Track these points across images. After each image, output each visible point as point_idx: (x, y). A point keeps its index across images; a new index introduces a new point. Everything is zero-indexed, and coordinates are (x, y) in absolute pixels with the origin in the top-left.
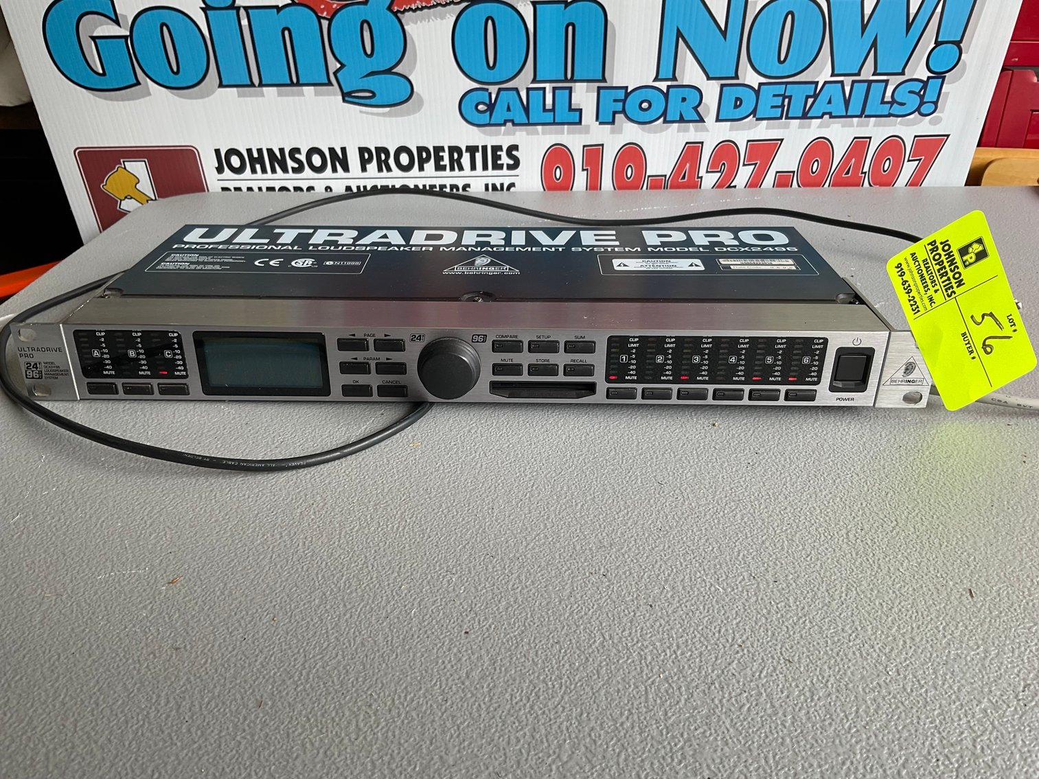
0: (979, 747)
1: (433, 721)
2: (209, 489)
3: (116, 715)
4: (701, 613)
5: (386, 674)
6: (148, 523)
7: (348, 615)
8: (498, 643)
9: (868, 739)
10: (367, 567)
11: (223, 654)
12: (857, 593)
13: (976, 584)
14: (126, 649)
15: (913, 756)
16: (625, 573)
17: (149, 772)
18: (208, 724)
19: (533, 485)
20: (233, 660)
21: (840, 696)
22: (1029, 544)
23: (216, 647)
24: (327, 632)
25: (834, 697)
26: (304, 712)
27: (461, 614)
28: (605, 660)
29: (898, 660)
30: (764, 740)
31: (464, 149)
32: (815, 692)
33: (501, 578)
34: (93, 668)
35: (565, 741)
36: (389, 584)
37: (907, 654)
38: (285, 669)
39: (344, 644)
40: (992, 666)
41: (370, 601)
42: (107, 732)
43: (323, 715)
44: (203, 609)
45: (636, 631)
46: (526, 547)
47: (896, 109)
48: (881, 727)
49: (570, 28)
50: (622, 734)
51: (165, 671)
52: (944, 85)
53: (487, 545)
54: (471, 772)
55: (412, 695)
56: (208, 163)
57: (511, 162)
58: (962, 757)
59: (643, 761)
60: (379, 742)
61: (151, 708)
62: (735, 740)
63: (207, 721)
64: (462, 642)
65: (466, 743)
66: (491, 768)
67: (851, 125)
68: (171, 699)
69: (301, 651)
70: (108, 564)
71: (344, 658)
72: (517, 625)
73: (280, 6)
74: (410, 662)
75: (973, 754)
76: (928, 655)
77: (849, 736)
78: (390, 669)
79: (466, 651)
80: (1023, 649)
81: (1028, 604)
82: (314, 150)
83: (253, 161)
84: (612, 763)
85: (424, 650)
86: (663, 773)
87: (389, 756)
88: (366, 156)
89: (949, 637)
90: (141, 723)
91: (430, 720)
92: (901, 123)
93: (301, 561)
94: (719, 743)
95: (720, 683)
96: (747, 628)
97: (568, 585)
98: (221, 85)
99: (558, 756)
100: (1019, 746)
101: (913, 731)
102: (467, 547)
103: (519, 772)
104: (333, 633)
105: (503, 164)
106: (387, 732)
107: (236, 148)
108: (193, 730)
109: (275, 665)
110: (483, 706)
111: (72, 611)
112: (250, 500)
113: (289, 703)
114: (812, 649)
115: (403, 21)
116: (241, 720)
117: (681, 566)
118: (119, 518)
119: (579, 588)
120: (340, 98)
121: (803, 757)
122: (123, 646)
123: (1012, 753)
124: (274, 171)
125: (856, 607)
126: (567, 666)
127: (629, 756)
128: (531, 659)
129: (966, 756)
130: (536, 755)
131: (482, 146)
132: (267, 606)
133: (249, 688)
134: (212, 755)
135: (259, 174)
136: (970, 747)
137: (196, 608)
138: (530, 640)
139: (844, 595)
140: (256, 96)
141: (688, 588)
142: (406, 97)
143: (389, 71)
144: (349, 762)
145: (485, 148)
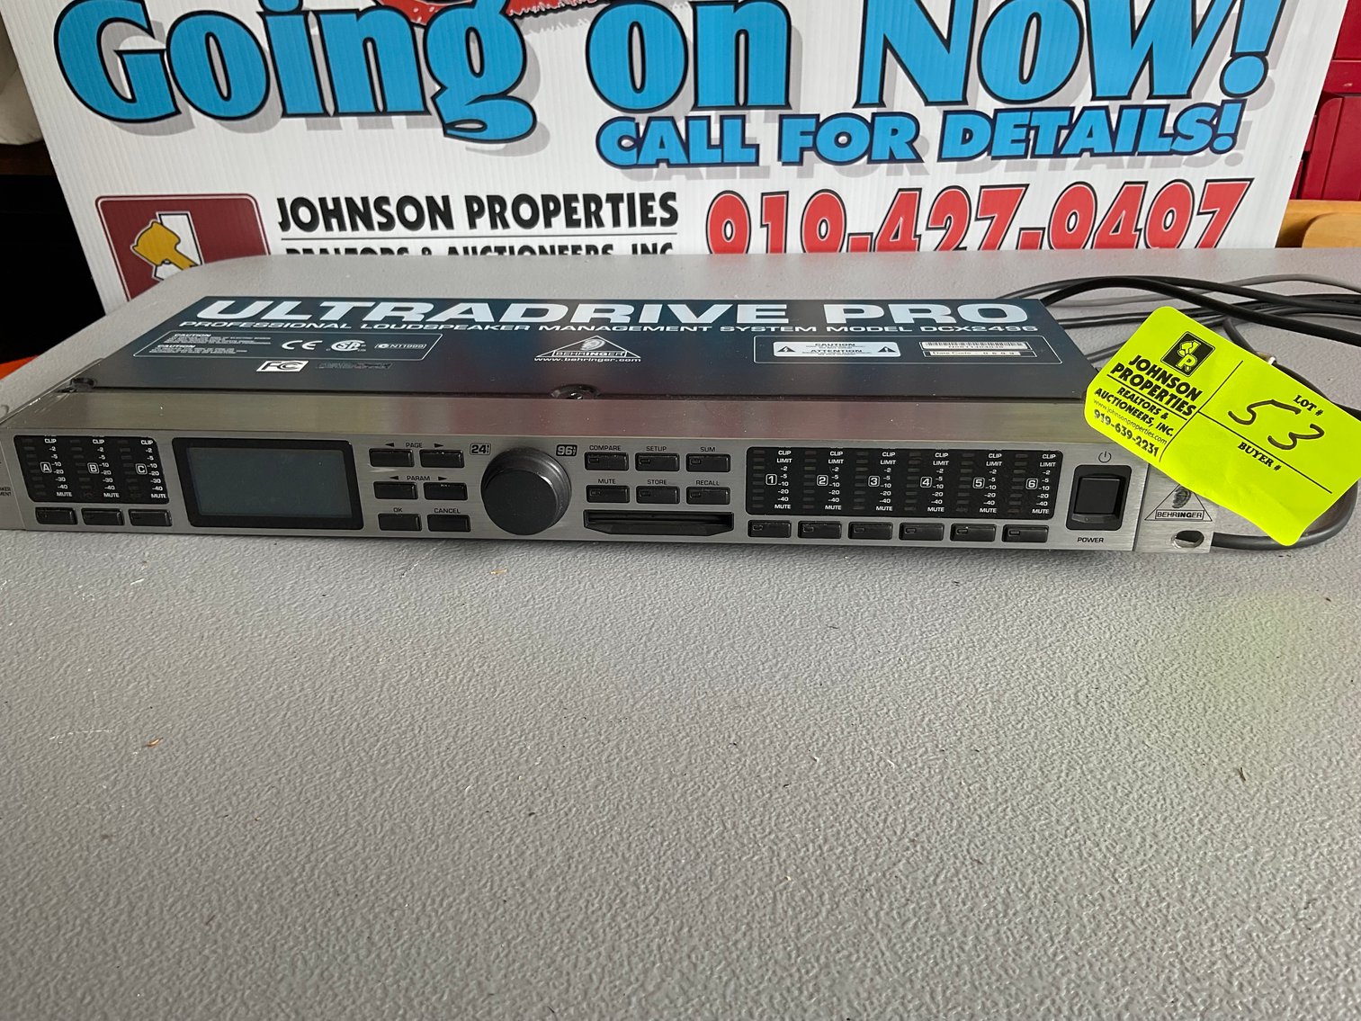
0: (1236, 983)
1: (476, 934)
2: (214, 627)
3: (46, 918)
4: (862, 795)
5: (419, 870)
6: (127, 668)
7: (378, 793)
8: (577, 832)
9: (1080, 969)
10: (413, 730)
11: (201, 841)
12: (1083, 772)
13: (1252, 763)
14: (73, 831)
15: (1142, 994)
16: (763, 742)
17: (79, 994)
18: (168, 933)
19: (653, 626)
20: (214, 848)
21: (1045, 910)
22: (1329, 710)
23: (194, 831)
24: (346, 814)
25: (1036, 912)
26: (300, 920)
27: (532, 793)
28: (722, 856)
29: (1132, 863)
30: (932, 969)
31: (604, 199)
32: (1011, 904)
33: (594, 746)
34: (25, 856)
35: (654, 963)
36: (439, 753)
37: (1145, 855)
38: (283, 863)
39: (367, 830)
40: (1263, 874)
41: (410, 775)
42: (30, 941)
43: (325, 924)
44: (184, 782)
45: (770, 818)
46: (633, 706)
47: (1180, 144)
48: (1099, 953)
49: (742, 37)
50: (734, 956)
51: (121, 861)
52: (1245, 112)
53: (579, 703)
54: (518, 1005)
55: (451, 899)
56: (269, 217)
57: (667, 216)
58: (1210, 996)
59: (759, 993)
60: (397, 961)
61: (94, 910)
62: (891, 967)
63: (167, 928)
64: (529, 830)
65: (517, 965)
66: (546, 1000)
67: (1120, 166)
68: (123, 898)
69: (308, 838)
70: (67, 721)
71: (364, 849)
72: (607, 809)
73: (361, 9)
74: (455, 855)
75: (1228, 992)
76: (1175, 857)
77: (1053, 965)
78: (425, 865)
79: (533, 842)
80: (1309, 851)
81: (1321, 790)
82: (406, 200)
83: (328, 214)
84: (715, 995)
85: (475, 839)
86: (786, 1010)
87: (408, 980)
88: (476, 207)
89: (1207, 833)
90: (79, 929)
91: (471, 933)
92: (1187, 163)
93: (324, 721)
94: (869, 971)
95: (879, 891)
96: (923, 816)
97: (684, 757)
98: (285, 114)
99: (642, 985)
100: (1294, 983)
101: (1144, 960)
102: (552, 705)
103: (585, 1005)
104: (354, 816)
105: (655, 219)
106: (410, 948)
107: (305, 196)
108: (147, 940)
109: (270, 856)
110: (546, 915)
111: (9, 782)
112: (267, 641)
113: (282, 907)
114: (1011, 846)
115: (522, 29)
116: (214, 929)
117: (842, 733)
118: (90, 662)
119: (699, 760)
120: (440, 130)
121: (985, 993)
122: (69, 827)
123: (1283, 992)
124: (354, 227)
125: (1080, 792)
126: (669, 864)
127: (741, 986)
128: (620, 854)
129: (1217, 996)
130: (611, 982)
131: (628, 195)
132: (270, 780)
133: (231, 886)
134: (166, 974)
135: (336, 232)
136: (1224, 982)
137: (175, 780)
138: (622, 829)
139: (1063, 774)
140: (331, 128)
141: (848, 763)
142: (526, 128)
143: (503, 95)
144: (352, 987)
145: (631, 197)
